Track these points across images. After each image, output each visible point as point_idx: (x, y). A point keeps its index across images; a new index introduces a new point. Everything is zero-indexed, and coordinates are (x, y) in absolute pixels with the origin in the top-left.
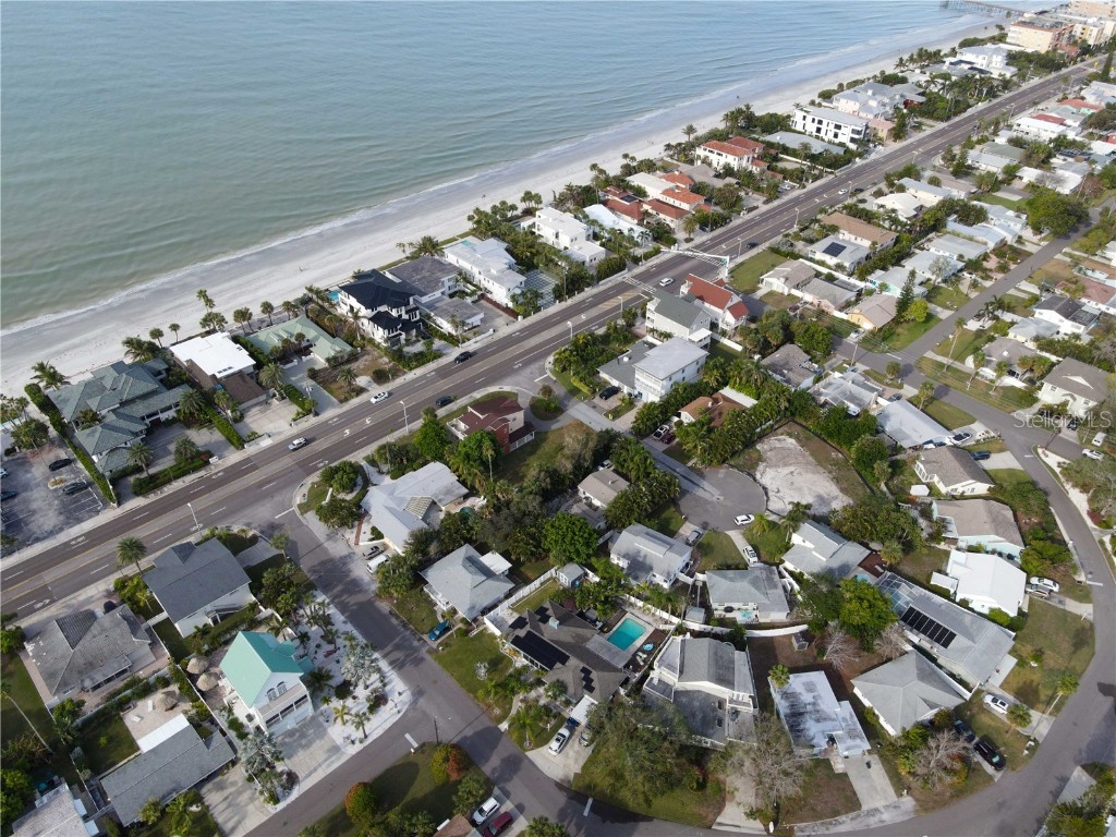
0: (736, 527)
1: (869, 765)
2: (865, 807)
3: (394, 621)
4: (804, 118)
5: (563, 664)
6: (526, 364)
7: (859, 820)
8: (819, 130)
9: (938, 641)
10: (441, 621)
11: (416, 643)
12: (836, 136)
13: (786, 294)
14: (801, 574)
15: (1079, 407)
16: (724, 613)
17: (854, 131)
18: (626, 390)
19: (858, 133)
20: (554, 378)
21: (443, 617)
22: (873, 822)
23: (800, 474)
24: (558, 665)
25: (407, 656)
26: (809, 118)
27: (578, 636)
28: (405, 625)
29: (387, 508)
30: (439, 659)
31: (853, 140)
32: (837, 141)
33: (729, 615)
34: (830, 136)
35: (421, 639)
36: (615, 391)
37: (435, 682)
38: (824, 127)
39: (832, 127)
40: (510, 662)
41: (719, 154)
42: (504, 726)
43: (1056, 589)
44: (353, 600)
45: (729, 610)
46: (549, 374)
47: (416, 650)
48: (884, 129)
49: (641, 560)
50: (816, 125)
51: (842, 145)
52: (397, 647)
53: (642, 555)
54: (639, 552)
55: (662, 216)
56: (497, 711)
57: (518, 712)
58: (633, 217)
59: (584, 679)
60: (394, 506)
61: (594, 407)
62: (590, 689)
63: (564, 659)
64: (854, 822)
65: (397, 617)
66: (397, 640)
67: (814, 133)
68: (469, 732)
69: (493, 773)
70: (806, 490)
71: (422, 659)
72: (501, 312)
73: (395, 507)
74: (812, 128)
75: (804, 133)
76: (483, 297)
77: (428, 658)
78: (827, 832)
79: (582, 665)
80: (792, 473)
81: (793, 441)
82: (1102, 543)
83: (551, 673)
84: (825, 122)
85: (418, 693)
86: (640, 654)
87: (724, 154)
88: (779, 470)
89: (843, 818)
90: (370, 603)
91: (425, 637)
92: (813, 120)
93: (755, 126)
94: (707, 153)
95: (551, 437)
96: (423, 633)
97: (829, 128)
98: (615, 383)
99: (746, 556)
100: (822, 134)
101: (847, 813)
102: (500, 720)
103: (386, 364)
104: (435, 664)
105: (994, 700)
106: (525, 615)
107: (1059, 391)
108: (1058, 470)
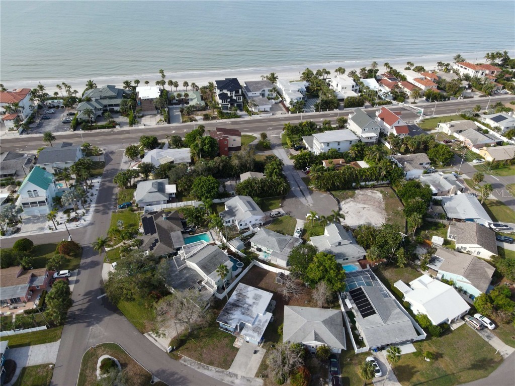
0: (305, 219)
1: (255, 352)
2: (230, 370)
3: (114, 197)
5: (151, 235)
6: (274, 129)
7: (221, 374)
9: (361, 312)
11: (112, 207)
13: (449, 134)
16: (255, 250)
18: (309, 149)
20: (281, 137)
22: (227, 380)
23: (368, 210)
25: (104, 210)
27: (171, 227)
28: (115, 200)
30: (113, 216)
33: (258, 253)
35: (115, 206)
36: (304, 149)
37: (103, 222)
41: (465, 69)
42: (108, 249)
43: (491, 327)
44: (109, 184)
45: (259, 250)
47: (110, 209)
49: (234, 211)
52: (104, 206)
53: (236, 209)
54: (236, 207)
55: (406, 89)
56: (112, 243)
57: (118, 247)
58: (390, 88)
59: (153, 244)
61: (287, 152)
62: (152, 249)
63: (153, 232)
64: (217, 374)
65: (116, 196)
66: (107, 203)
69: (83, 264)
71: (107, 213)
72: (284, 109)
76: (281, 102)
77: (110, 214)
78: (197, 369)
79: (158, 238)
80: (364, 208)
81: (381, 195)
83: (144, 236)
85: (92, 223)
87: (468, 68)
88: (358, 204)
89: (213, 368)
90: (113, 188)
91: (118, 206)
93: (508, 65)
94: (459, 68)
98: (307, 146)
99: (295, 232)
101: (218, 367)
102: (109, 246)
103: (215, 115)
104: (110, 217)
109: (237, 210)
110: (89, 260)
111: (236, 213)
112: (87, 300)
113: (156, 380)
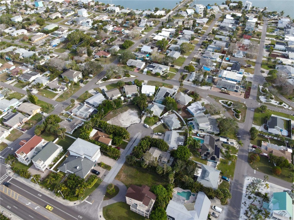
0: (150, 128)
6: (77, 213)
9: (169, 94)
10: (222, 180)
11: (233, 184)
13: (10, 133)
14: (160, 114)
20: (88, 197)
21: (220, 181)
23: (122, 119)
24: (218, 147)
25: (237, 184)
29: (199, 216)
30: (232, 176)
35: (231, 184)
36: (94, 171)
37: (238, 174)
40: (222, 160)
42: (237, 155)
43: (143, 83)
44: (233, 211)
46: (85, 200)
47: (234, 183)
52: (237, 188)
57: (232, 153)
59: (218, 141)
60: (196, 215)
61: (105, 175)
63: (216, 146)
66: (236, 190)
71: (235, 180)
73: (196, 213)
77: (234, 179)
79: (215, 142)
83: (220, 148)
85: (244, 176)
86: (201, 136)
88: (122, 123)
90: (230, 205)
91: (229, 183)
95: (128, 183)
98: (89, 172)
99: (159, 124)
102: (235, 156)
104: (234, 176)
105: (176, 90)
106: (209, 159)
107: (76, 77)
108: (104, 82)
109: (175, 139)
110: (244, 154)
111: (177, 138)
112: (244, 137)
113: (226, 110)
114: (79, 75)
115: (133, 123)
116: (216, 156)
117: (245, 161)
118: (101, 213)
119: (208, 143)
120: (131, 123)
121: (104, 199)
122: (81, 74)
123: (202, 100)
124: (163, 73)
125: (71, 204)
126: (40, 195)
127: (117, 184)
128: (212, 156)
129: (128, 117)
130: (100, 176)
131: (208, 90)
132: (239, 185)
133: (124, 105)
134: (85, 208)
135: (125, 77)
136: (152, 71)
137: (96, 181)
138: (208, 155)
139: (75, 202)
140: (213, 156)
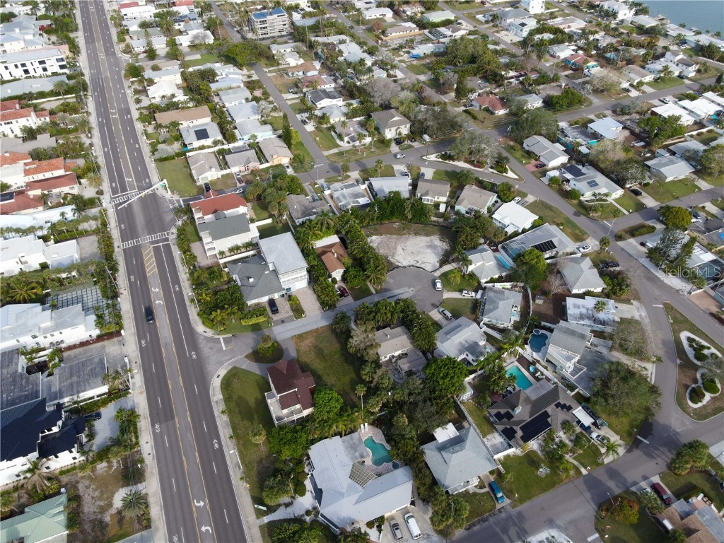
0: (441, 292)
2: (639, 319)
3: (477, 528)
4: (6, 68)
5: (549, 416)
6: (196, 348)
7: (645, 324)
8: (26, 72)
9: (552, 248)
10: (487, 489)
11: (503, 515)
12: (45, 69)
14: (491, 278)
15: (405, 130)
16: (510, 324)
17: (58, 60)
18: (276, 296)
19: (62, 60)
20: (230, 335)
21: (481, 488)
22: (646, 320)
23: (405, 246)
24: (549, 420)
25: (515, 524)
26: (11, 67)
27: (526, 401)
28: (485, 520)
29: (357, 503)
30: (522, 500)
31: (62, 67)
32: (49, 73)
33: (513, 322)
34: (40, 72)
35: (500, 511)
36: (272, 303)
37: (543, 508)
38: (29, 67)
39: (36, 65)
40: (533, 452)
41: (8, 123)
42: (584, 472)
43: (520, 198)
46: (221, 338)
47: (510, 517)
48: (65, 51)
49: (467, 345)
50: (21, 69)
51: (54, 74)
52: (505, 531)
53: (464, 343)
54: (461, 343)
55: (55, 191)
56: (572, 472)
57: (575, 459)
58: (35, 207)
59: (562, 409)
60: (356, 496)
61: (283, 322)
62: (569, 408)
63: (546, 415)
64: (647, 327)
65: (474, 525)
66: (498, 530)
67: (24, 76)
68: (588, 495)
69: (620, 488)
70: (420, 250)
71: (520, 513)
73: (358, 495)
74: (19, 73)
75: (15, 80)
76: (61, 351)
77: (518, 509)
79: (553, 406)
80: (403, 249)
82: (492, 173)
83: (553, 427)
84: (28, 64)
85: (551, 523)
86: (537, 375)
87: (14, 121)
88: (398, 253)
89: (645, 330)
91: (498, 506)
92: (16, 66)
95: (305, 359)
96: (495, 507)
97: (34, 67)
98: (265, 299)
99: (467, 296)
100: (32, 73)
102: (578, 472)
103: (110, 467)
104: (526, 504)
105: (584, 248)
106: (500, 427)
107: (393, 129)
108: (440, 160)
109: (466, 341)
110: (611, 484)
111: (470, 342)
112: (657, 452)
113: (678, 361)
114: (403, 127)
115: (418, 265)
116: (520, 433)
117: (593, 499)
118: (223, 372)
119: (534, 397)
120: (412, 263)
121: (247, 357)
122: (408, 126)
123: (632, 304)
124: (593, 198)
125: (200, 328)
126: (177, 289)
127: (287, 349)
128: (512, 428)
129: (420, 248)
130: (276, 317)
131: (678, 291)
132: (517, 529)
133: (435, 222)
134: (212, 348)
135: (491, 170)
136: (568, 181)
137: (262, 319)
138: (505, 420)
139: (208, 330)
140: (515, 428)
